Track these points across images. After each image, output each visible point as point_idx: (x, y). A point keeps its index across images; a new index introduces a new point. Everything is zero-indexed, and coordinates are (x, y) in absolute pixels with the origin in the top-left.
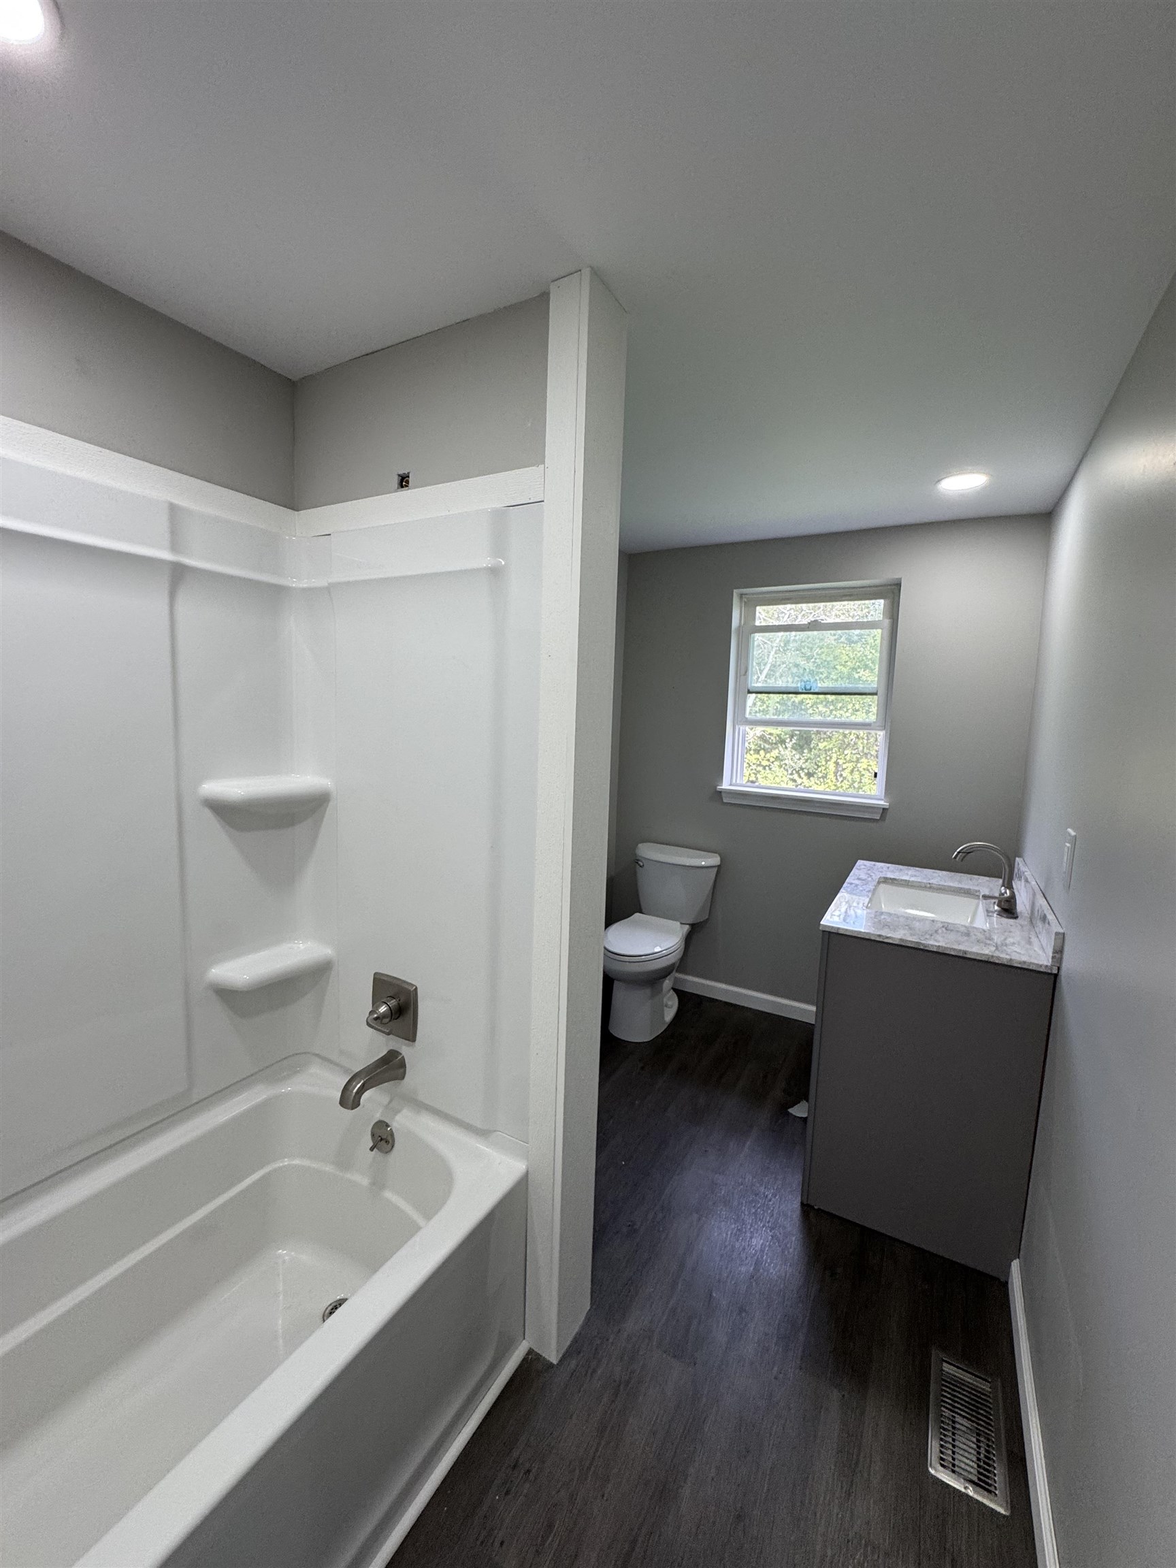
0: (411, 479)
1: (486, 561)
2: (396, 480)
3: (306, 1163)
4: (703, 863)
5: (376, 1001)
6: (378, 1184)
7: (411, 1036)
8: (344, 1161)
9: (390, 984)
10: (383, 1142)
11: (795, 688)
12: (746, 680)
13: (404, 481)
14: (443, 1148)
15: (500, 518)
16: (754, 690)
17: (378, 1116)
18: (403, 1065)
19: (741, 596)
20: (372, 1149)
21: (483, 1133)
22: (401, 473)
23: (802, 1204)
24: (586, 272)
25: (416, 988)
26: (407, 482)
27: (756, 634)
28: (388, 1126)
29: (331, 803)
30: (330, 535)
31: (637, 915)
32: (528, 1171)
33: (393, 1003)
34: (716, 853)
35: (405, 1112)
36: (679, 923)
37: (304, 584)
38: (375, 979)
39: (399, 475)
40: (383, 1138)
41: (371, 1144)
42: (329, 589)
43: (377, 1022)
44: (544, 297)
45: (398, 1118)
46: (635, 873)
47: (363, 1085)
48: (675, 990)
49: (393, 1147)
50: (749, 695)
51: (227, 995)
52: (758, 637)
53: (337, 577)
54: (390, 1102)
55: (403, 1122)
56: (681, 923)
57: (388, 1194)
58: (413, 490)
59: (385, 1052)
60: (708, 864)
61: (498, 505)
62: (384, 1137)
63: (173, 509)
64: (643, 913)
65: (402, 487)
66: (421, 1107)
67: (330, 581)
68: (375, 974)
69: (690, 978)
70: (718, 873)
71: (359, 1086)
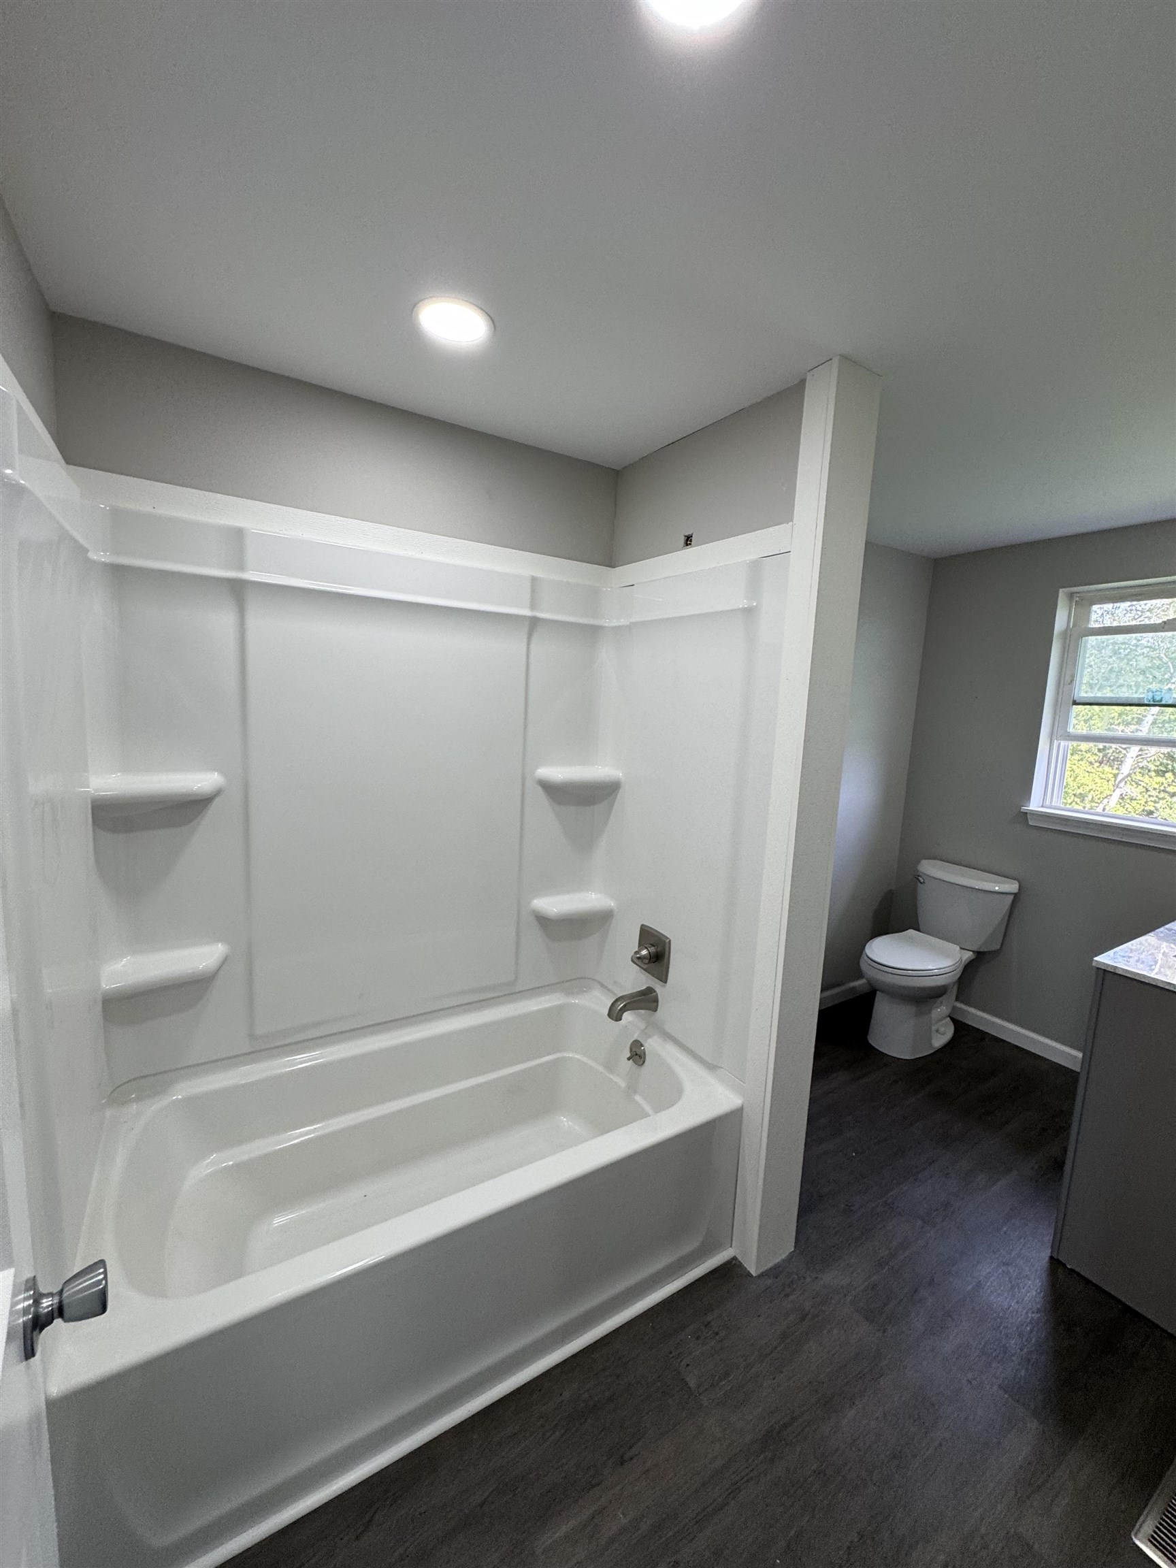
0: (693, 539)
1: (743, 603)
2: (683, 540)
3: (585, 1059)
4: (997, 888)
5: (642, 944)
6: (632, 1089)
7: (663, 978)
8: (610, 1067)
9: (653, 935)
10: (637, 1057)
11: (1139, 699)
12: (1071, 691)
13: (688, 540)
14: (677, 1069)
15: (755, 567)
16: (1081, 701)
17: (635, 1037)
18: (656, 1001)
19: (1071, 595)
20: (629, 1059)
21: (711, 1067)
22: (687, 534)
23: (1051, 1258)
24: (836, 361)
25: (670, 941)
26: (691, 541)
27: (1090, 637)
28: (642, 1045)
29: (621, 791)
30: (633, 585)
31: (911, 932)
32: (743, 1106)
33: (652, 949)
34: (1015, 879)
35: (655, 1038)
36: (958, 948)
37: (614, 623)
38: (641, 928)
39: (685, 536)
40: (637, 1055)
41: (629, 1055)
42: (630, 627)
43: (638, 960)
44: (802, 383)
45: (650, 1040)
46: (915, 890)
47: (625, 1006)
48: (953, 1019)
49: (644, 1062)
50: (1074, 706)
51: (543, 921)
52: (1092, 640)
53: (636, 618)
54: (646, 1028)
55: (652, 1045)
56: (961, 948)
57: (638, 1098)
58: (694, 548)
59: (644, 988)
60: (1002, 890)
61: (755, 557)
62: (638, 1053)
63: (534, 580)
64: (919, 930)
65: (687, 545)
66: (668, 1037)
67: (631, 621)
68: (642, 925)
69: (972, 1010)
70: (1014, 902)
71: (622, 1005)
